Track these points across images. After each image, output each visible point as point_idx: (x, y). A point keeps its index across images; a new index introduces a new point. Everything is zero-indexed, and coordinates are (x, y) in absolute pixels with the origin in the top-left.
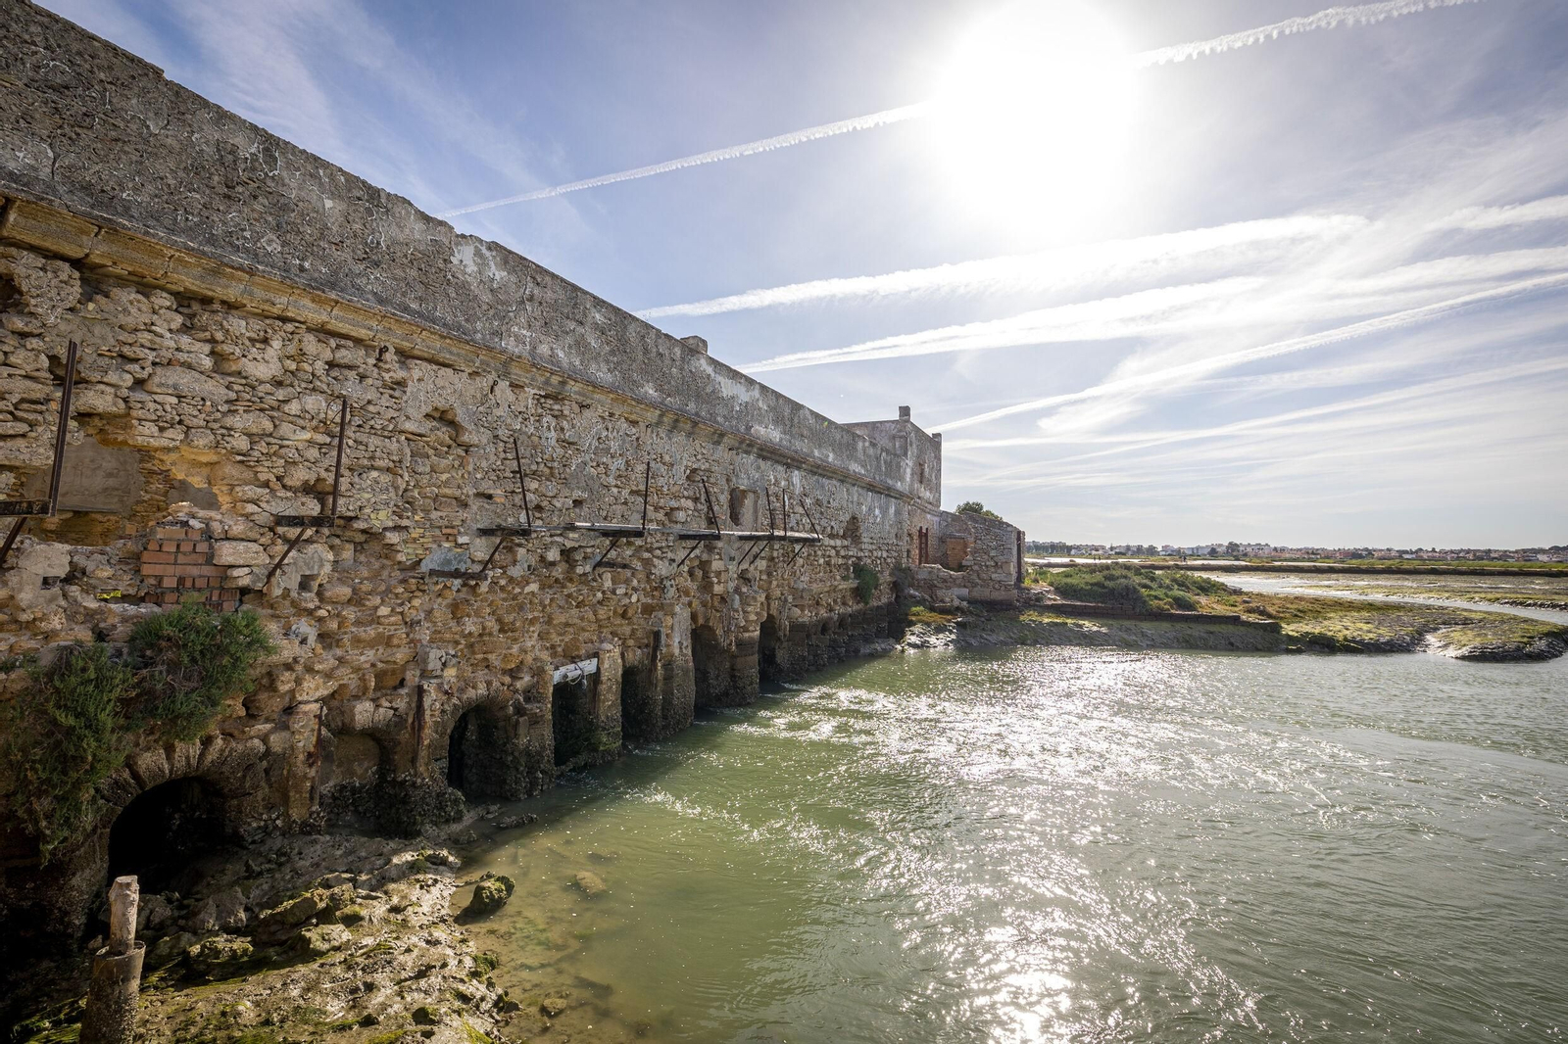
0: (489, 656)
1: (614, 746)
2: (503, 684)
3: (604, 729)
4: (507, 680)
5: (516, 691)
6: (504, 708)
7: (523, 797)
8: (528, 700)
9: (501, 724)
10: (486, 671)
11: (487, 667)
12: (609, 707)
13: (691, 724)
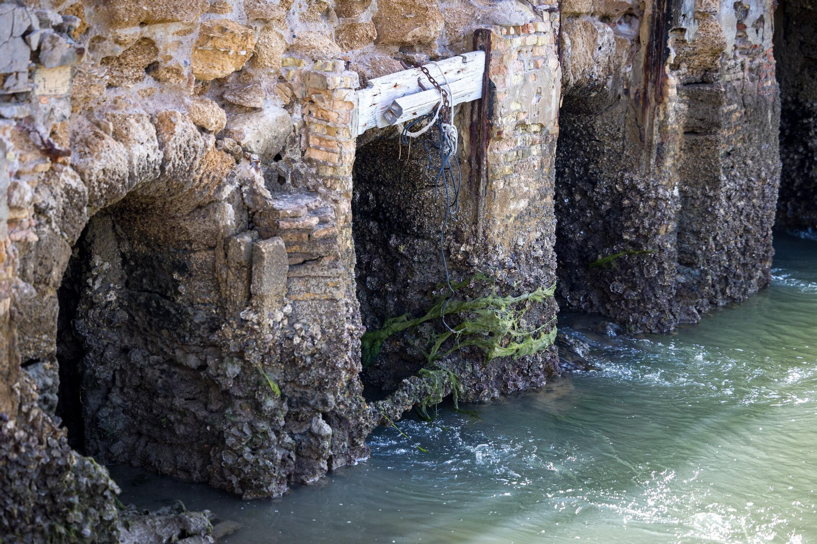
0: (158, 33)
1: (536, 344)
2: (202, 129)
3: (506, 289)
4: (215, 116)
5: (241, 155)
6: (207, 207)
7: (277, 489)
8: (277, 182)
9: (200, 257)
10: (149, 82)
11: (151, 68)
12: (520, 217)
13: (765, 285)
